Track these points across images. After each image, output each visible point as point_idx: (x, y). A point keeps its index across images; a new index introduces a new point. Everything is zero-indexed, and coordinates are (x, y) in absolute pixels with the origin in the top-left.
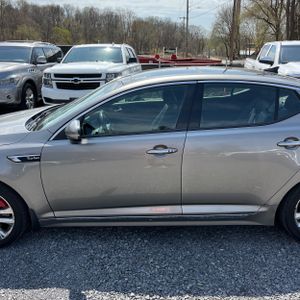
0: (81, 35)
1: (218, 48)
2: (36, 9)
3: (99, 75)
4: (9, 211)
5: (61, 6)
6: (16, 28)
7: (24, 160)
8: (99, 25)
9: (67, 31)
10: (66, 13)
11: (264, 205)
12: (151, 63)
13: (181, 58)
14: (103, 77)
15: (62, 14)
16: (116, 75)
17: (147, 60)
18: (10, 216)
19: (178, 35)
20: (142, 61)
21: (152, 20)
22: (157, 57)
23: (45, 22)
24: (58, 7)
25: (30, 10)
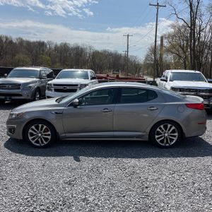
0: (57, 60)
1: (149, 70)
2: (28, 43)
3: (77, 85)
4: (49, 133)
5: (46, 41)
6: (15, 56)
7: (56, 113)
8: (70, 54)
9: (48, 58)
10: (48, 46)
11: (144, 132)
12: (103, 79)
13: (124, 77)
14: (79, 86)
15: (46, 47)
16: (86, 85)
17: (101, 78)
18: (49, 135)
19: (122, 61)
20: (99, 78)
21: (105, 51)
22: (108, 76)
23: (34, 51)
24: (43, 42)
25: (24, 44)
